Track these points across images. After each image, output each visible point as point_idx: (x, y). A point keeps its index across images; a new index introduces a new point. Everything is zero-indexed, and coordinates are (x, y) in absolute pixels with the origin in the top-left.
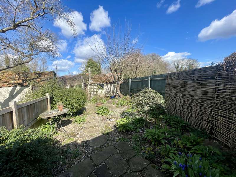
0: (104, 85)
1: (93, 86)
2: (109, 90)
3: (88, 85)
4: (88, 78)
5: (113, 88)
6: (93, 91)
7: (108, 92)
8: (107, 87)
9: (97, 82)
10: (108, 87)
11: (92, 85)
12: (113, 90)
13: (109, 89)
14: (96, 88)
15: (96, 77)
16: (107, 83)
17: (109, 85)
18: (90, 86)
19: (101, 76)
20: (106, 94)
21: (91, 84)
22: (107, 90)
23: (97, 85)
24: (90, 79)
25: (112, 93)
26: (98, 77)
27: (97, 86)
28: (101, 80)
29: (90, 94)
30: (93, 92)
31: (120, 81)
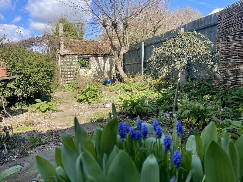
0: (91, 58)
3: (60, 57)
4: (59, 45)
5: (109, 66)
6: (69, 70)
7: (99, 73)
8: (96, 63)
9: (77, 53)
10: (99, 64)
11: (68, 57)
13: (102, 68)
14: (74, 63)
15: (74, 44)
16: (96, 55)
17: (101, 59)
18: (62, 60)
19: (84, 43)
20: (95, 76)
21: (64, 55)
22: (96, 68)
23: (77, 57)
24: (62, 46)
27: (77, 60)
31: (123, 48)
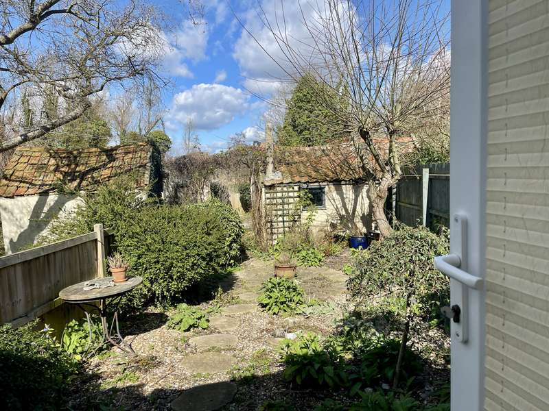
0: (326, 189)
1: (279, 195)
2: (346, 210)
3: (263, 189)
4: (265, 164)
5: (367, 202)
6: (280, 213)
7: (342, 217)
8: (337, 197)
9: (297, 179)
10: (343, 199)
11: (279, 189)
12: (366, 211)
13: (350, 207)
14: (291, 200)
15: (296, 158)
16: (337, 183)
17: (348, 191)
18: (268, 195)
20: (333, 226)
21: (272, 187)
22: (337, 209)
23: (296, 188)
24: (270, 167)
25: (360, 225)
26: (307, 155)
27: (296, 194)
28: (317, 171)
29: (269, 225)
30: (280, 219)
31: (388, 176)
